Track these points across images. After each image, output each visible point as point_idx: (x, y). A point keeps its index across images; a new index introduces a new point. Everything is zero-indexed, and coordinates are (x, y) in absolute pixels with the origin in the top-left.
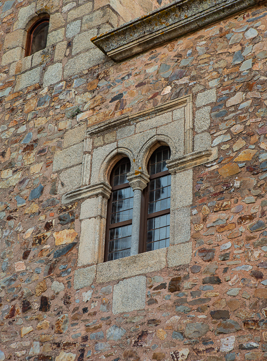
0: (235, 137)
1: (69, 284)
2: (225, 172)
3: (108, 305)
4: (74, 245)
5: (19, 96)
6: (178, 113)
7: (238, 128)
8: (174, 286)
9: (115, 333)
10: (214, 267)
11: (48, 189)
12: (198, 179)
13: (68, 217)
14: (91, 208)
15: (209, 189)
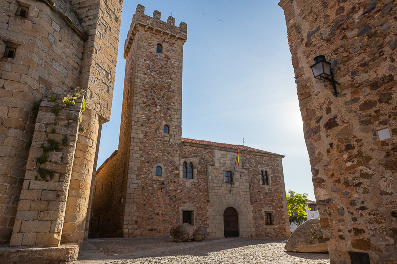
0: (202, 167)
1: (178, 180)
2: (201, 171)
3: (185, 185)
4: (179, 174)
5: (165, 141)
6: (194, 159)
7: (202, 165)
8: (194, 185)
9: (186, 189)
10: (199, 184)
11: (173, 162)
12: (197, 171)
13: (177, 169)
14: (181, 169)
15: (199, 173)
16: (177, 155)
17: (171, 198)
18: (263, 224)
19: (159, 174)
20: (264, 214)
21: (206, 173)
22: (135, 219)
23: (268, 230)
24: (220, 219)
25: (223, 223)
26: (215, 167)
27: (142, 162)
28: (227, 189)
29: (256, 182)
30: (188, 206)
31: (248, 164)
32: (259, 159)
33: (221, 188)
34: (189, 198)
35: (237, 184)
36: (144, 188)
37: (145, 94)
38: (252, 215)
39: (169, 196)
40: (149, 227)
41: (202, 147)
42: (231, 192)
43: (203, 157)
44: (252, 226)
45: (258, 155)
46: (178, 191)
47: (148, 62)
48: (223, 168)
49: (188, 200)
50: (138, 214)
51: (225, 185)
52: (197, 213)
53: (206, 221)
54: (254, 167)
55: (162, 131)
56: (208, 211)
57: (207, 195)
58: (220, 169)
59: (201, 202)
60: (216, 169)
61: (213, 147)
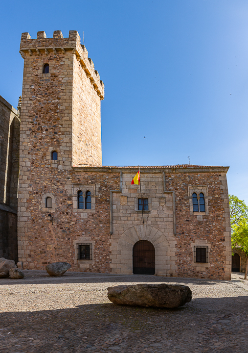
0: (103, 195)
1: (72, 211)
2: (101, 200)
3: (80, 216)
4: (72, 204)
5: (53, 168)
6: (92, 187)
7: (103, 193)
8: (93, 215)
9: (82, 221)
10: (99, 214)
11: (64, 192)
12: (96, 200)
13: (70, 199)
14: (75, 199)
15: (98, 202)
16: (69, 183)
17: (64, 231)
18: (191, 261)
20: (193, 249)
21: (108, 202)
22: (28, 252)
24: (128, 254)
25: (132, 258)
26: (121, 194)
27: (31, 193)
28: (138, 220)
29: (184, 208)
30: (84, 239)
31: (172, 186)
32: (189, 177)
33: (129, 218)
34: (86, 230)
35: (154, 212)
36: (33, 220)
37: (30, 120)
38: (175, 250)
39: (61, 228)
40: (43, 261)
41: (105, 172)
42: (145, 223)
43: (105, 183)
44: (174, 263)
45: (189, 173)
46: (72, 223)
47: (33, 87)
48: (133, 195)
49: (84, 233)
50: (30, 247)
51: (136, 215)
52: (96, 247)
53: (108, 255)
54: (182, 189)
55: (49, 158)
56: (110, 245)
57: (109, 227)
58: (129, 196)
59: (102, 234)
60: (122, 196)
61: (119, 170)
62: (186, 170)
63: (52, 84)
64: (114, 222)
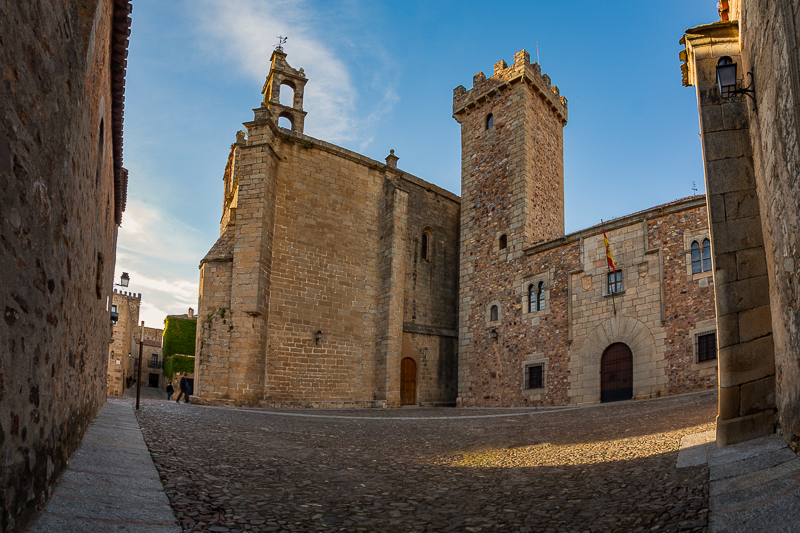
0: (559, 282)
1: (521, 318)
2: (557, 291)
3: (531, 324)
4: (521, 308)
5: (500, 263)
6: (546, 274)
7: (560, 279)
8: (546, 319)
9: (533, 330)
10: (555, 314)
11: (512, 292)
12: (551, 292)
13: (519, 301)
14: (525, 299)
15: (554, 296)
16: (518, 277)
17: (511, 350)
18: (691, 362)
19: (494, 317)
20: (694, 341)
21: (566, 292)
22: (469, 384)
23: (702, 373)
24: (594, 371)
25: (599, 375)
26: (583, 274)
27: (473, 307)
28: (607, 310)
29: (678, 272)
30: (536, 357)
31: (659, 238)
32: (686, 216)
33: (595, 312)
34: (537, 344)
35: (630, 292)
36: (476, 342)
37: (473, 205)
38: (664, 349)
39: (508, 347)
40: (485, 394)
41: (558, 246)
42: (618, 313)
43: (562, 262)
44: (663, 372)
45: (685, 210)
46: (521, 336)
47: (475, 156)
48: (599, 271)
49: (535, 348)
50: (471, 378)
51: (604, 303)
52: (550, 367)
53: (566, 378)
54: (675, 240)
55: (496, 249)
56: (569, 360)
57: (567, 332)
58: (594, 274)
59: (557, 346)
60: (585, 276)
61: (577, 237)
62: (680, 207)
63: (498, 139)
64: (574, 322)
